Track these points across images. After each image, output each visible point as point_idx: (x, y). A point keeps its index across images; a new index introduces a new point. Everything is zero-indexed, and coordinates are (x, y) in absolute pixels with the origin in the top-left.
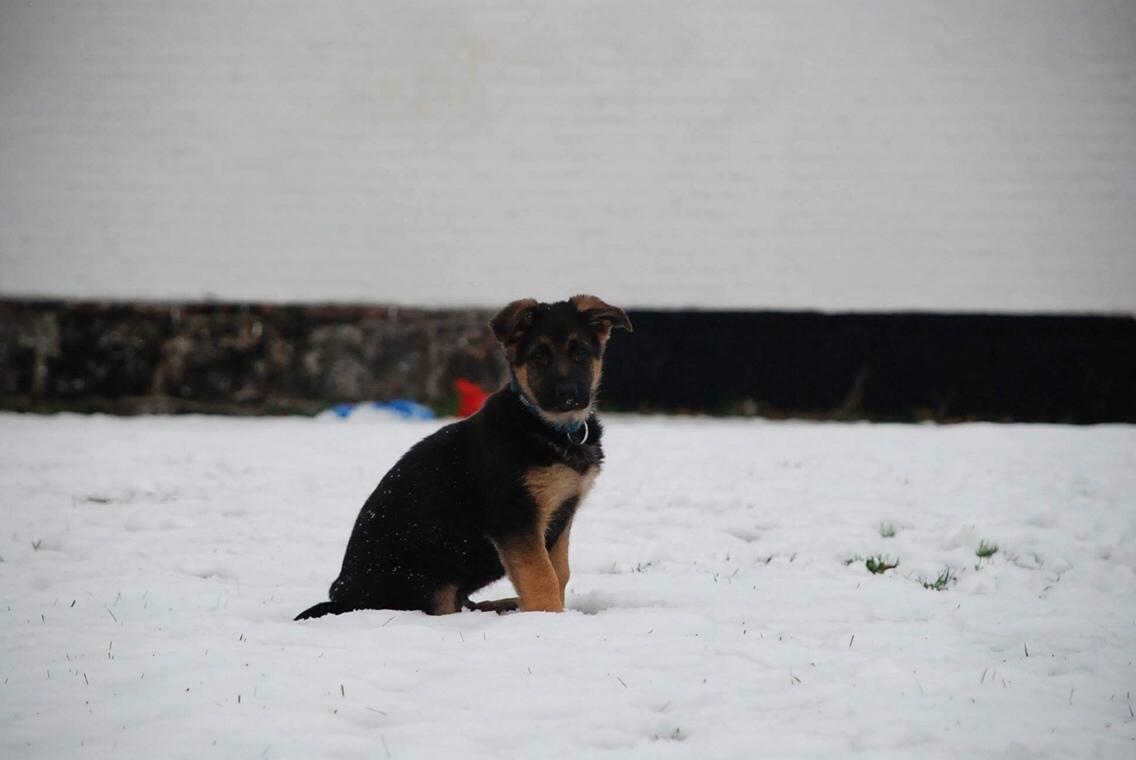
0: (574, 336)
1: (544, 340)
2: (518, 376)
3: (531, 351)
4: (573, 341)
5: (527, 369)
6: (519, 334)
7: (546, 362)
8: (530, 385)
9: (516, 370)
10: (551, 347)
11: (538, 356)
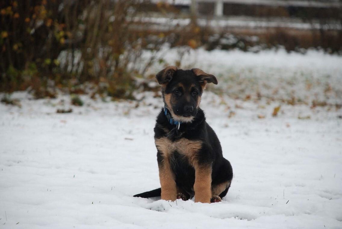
0: (193, 85)
3: (174, 89)
7: (180, 95)
9: (165, 94)
10: (184, 88)
11: (177, 91)
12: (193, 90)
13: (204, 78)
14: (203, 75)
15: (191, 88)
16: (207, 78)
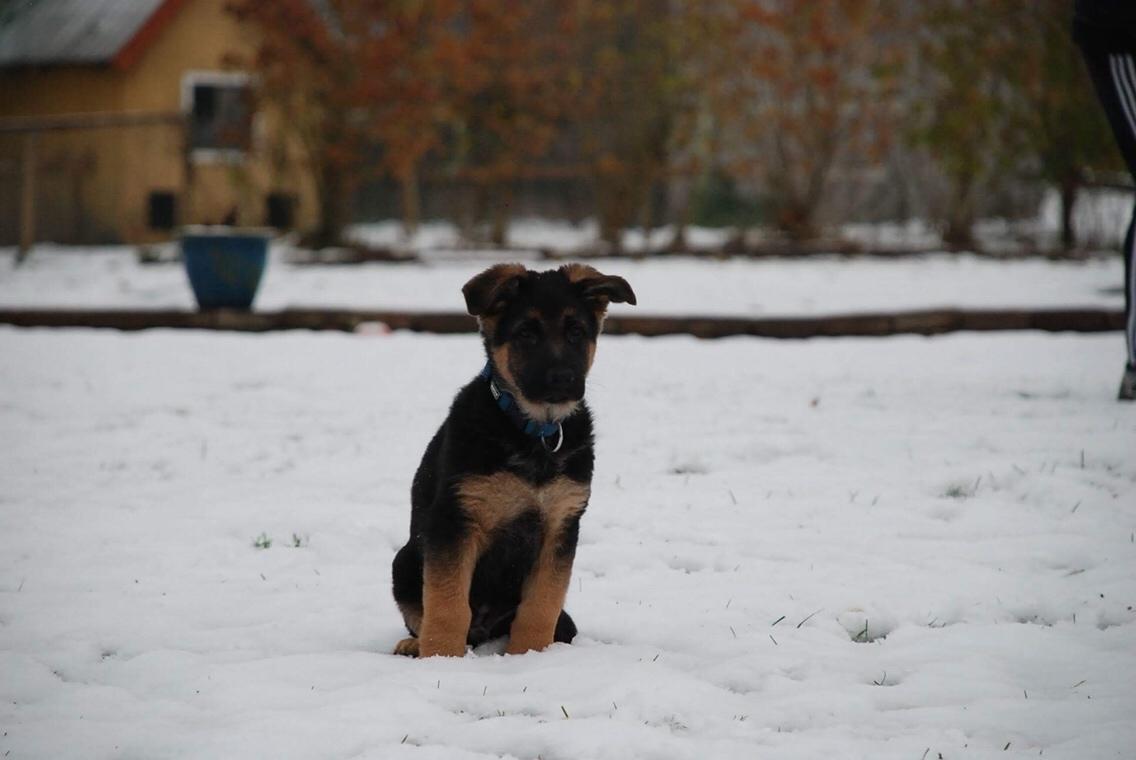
0: (569, 312)
1: (533, 314)
2: (496, 357)
3: (516, 326)
4: (568, 317)
5: (510, 350)
6: (501, 304)
7: (534, 342)
8: (511, 369)
9: (493, 350)
10: (542, 322)
11: (524, 334)
12: (570, 323)
13: (591, 288)
14: (591, 280)
15: (563, 317)
16: (602, 286)
